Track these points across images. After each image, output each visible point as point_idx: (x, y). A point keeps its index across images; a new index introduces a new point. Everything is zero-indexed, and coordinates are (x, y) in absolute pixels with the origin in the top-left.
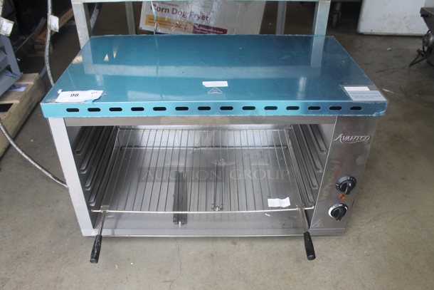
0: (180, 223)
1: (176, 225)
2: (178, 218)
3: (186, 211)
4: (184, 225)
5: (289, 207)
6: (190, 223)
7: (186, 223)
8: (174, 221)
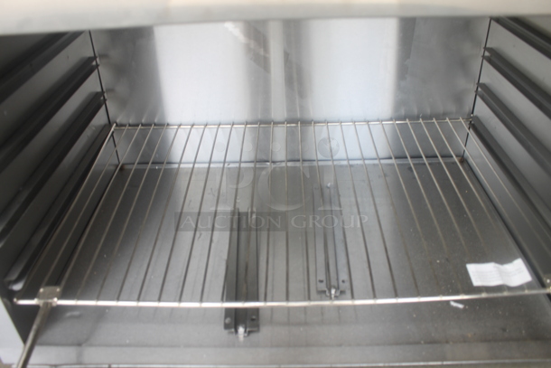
0: (241, 330)
1: (233, 336)
2: (236, 319)
3: (257, 299)
4: (254, 336)
5: (529, 286)
6: (265, 332)
7: (258, 331)
8: (227, 327)
